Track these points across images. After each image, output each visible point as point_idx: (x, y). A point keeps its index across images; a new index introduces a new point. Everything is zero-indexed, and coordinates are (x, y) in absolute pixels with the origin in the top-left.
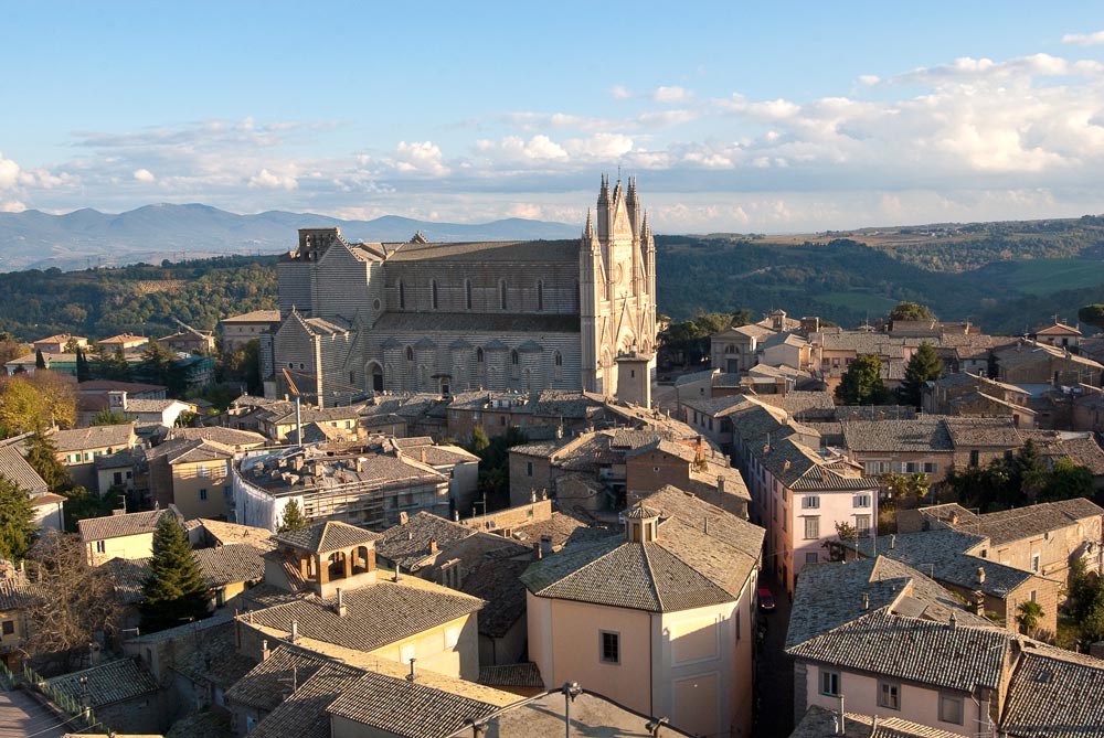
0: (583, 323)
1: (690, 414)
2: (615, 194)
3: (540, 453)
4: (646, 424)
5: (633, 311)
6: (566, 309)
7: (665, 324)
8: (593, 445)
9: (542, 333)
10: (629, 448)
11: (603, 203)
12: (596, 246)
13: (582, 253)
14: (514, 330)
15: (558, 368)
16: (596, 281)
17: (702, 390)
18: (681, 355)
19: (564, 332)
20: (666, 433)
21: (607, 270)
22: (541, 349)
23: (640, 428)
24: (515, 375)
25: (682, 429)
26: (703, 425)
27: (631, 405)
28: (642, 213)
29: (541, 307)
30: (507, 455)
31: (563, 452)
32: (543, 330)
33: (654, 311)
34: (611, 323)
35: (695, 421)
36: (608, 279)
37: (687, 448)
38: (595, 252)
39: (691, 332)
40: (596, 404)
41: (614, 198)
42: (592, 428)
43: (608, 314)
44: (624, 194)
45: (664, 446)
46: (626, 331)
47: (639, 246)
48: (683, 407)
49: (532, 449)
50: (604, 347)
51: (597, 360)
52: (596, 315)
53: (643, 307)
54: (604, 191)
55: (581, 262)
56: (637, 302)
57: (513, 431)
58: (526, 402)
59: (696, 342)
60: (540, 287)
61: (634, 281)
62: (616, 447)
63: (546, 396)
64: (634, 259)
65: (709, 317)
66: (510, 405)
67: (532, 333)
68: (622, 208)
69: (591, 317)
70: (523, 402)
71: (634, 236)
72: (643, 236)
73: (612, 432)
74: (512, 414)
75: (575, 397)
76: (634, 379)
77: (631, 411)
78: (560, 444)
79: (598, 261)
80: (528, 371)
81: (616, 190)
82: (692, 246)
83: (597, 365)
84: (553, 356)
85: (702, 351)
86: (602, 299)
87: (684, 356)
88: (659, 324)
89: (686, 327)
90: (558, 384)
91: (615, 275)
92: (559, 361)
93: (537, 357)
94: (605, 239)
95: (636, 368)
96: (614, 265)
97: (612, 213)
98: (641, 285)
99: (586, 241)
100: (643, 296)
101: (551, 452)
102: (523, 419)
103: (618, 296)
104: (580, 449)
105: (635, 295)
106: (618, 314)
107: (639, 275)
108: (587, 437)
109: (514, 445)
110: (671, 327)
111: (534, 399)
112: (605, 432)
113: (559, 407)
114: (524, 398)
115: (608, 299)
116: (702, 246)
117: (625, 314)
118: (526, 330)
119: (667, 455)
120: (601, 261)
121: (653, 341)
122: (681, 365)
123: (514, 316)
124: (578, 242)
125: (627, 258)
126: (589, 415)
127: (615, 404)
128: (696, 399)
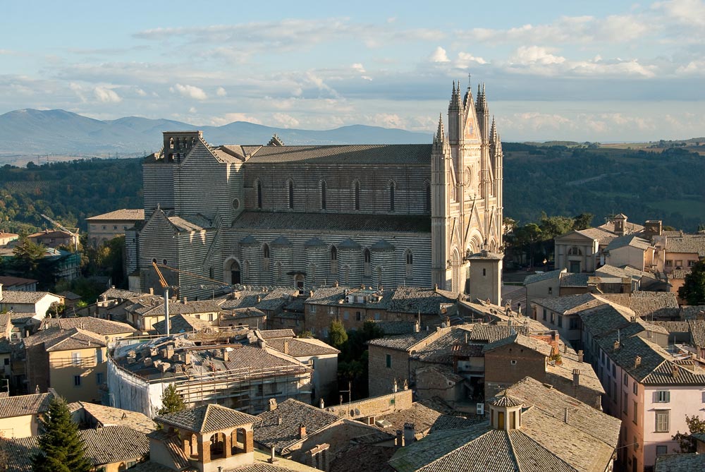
0: (434, 224)
1: (539, 311)
2: (465, 101)
3: (398, 346)
4: (500, 320)
5: (481, 213)
6: (417, 210)
7: (509, 226)
8: (450, 339)
9: (395, 233)
10: (487, 341)
11: (454, 109)
12: (447, 150)
13: (433, 156)
14: (367, 229)
15: (409, 266)
16: (446, 184)
17: (550, 289)
18: (524, 256)
19: (415, 232)
20: (521, 328)
21: (457, 173)
22: (393, 248)
23: (494, 323)
24: (367, 273)
25: (536, 326)
26: (552, 322)
27: (483, 302)
28: (491, 118)
29: (392, 208)
30: (367, 347)
31: (420, 346)
32: (395, 230)
33: (500, 213)
34: (461, 224)
35: (545, 318)
36: (458, 182)
37: (542, 342)
38: (446, 156)
39: (535, 234)
40: (448, 300)
41: (465, 105)
42: (449, 323)
43: (458, 216)
44: (474, 101)
45: (521, 340)
46: (473, 231)
47: (487, 151)
48: (532, 305)
49: (390, 342)
50: (454, 247)
51: (447, 260)
52: (447, 216)
53: (490, 209)
54: (455, 97)
55: (432, 165)
56: (485, 204)
57: (369, 326)
58: (380, 298)
59: (539, 244)
60: (392, 188)
61: (482, 184)
62: (475, 341)
63: (400, 294)
64: (482, 163)
65: (552, 220)
66: (365, 301)
67: (384, 233)
68: (472, 113)
69: (442, 218)
70: (377, 298)
71: (483, 140)
72: (491, 141)
73: (468, 327)
74: (367, 309)
75: (426, 294)
76: (486, 277)
77: (485, 308)
78: (418, 338)
79: (449, 164)
80: (380, 269)
81: (466, 97)
82: (530, 153)
83: (447, 265)
84: (404, 255)
85: (545, 252)
86: (452, 200)
87: (528, 258)
88: (504, 226)
89: (530, 230)
90: (410, 282)
91: (465, 178)
92: (410, 259)
93: (388, 255)
94: (456, 143)
95: (486, 266)
96: (463, 168)
97: (462, 119)
98: (489, 188)
99: (438, 145)
100: (491, 198)
101: (410, 345)
102: (377, 314)
103: (467, 198)
104: (437, 342)
105: (483, 197)
106: (467, 216)
107: (487, 177)
108: (444, 331)
109: (374, 338)
110: (515, 229)
111: (388, 296)
112: (460, 327)
113: (412, 303)
114: (379, 295)
115: (457, 201)
116: (539, 153)
117: (474, 215)
118: (378, 230)
119: (524, 349)
120: (451, 165)
121: (500, 242)
122: (525, 266)
123: (367, 216)
124: (430, 146)
125: (476, 162)
126: (443, 312)
127: (468, 300)
128: (544, 298)
